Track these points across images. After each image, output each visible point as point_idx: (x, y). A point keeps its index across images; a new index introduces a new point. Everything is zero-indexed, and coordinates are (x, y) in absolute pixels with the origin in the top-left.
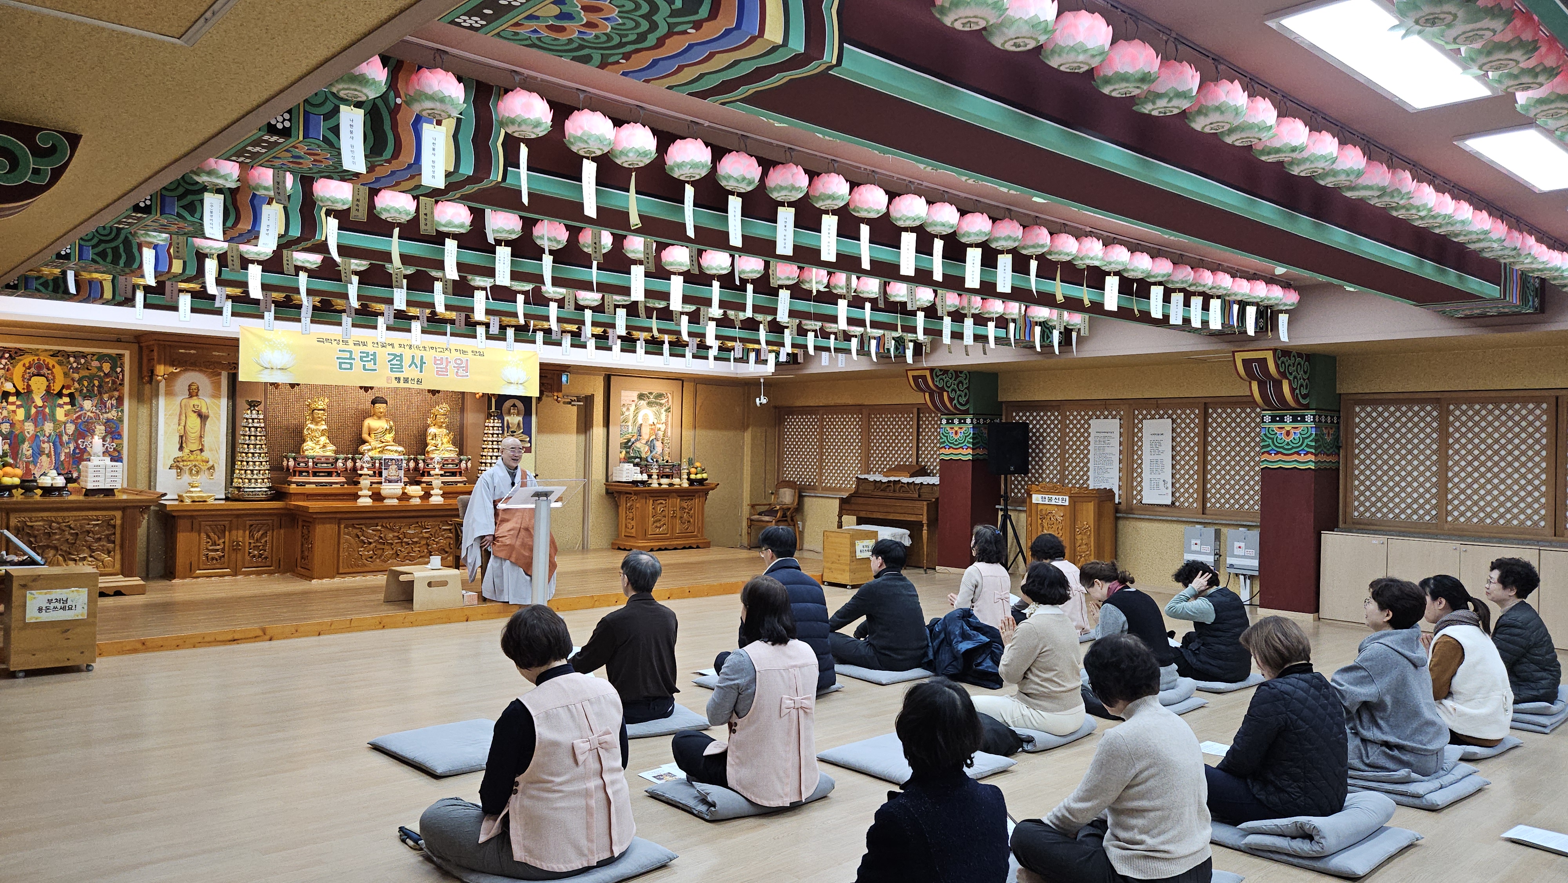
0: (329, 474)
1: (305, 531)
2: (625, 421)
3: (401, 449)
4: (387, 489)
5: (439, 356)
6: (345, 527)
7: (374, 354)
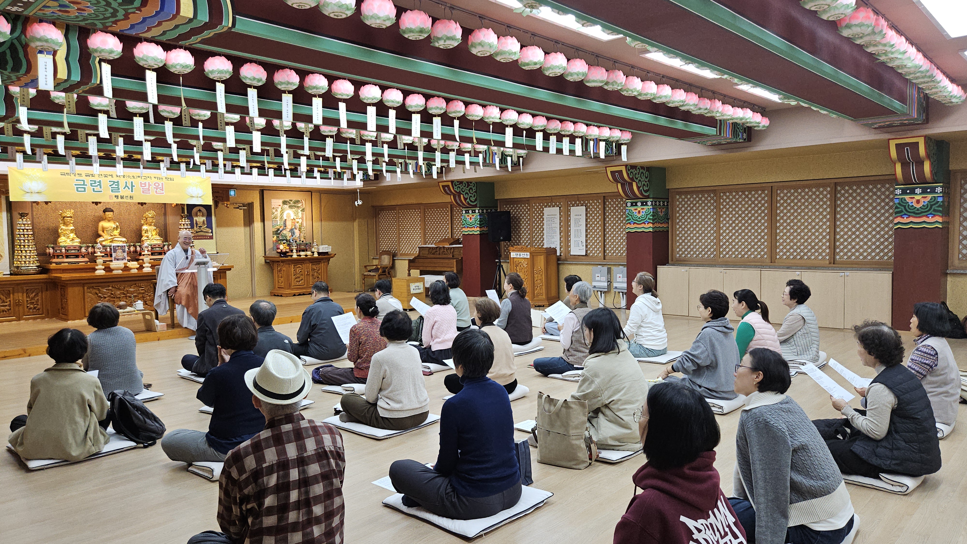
0: (77, 256)
1: (63, 293)
2: (275, 217)
3: (124, 239)
4: (114, 264)
5: (143, 181)
6: (87, 289)
7: (100, 182)
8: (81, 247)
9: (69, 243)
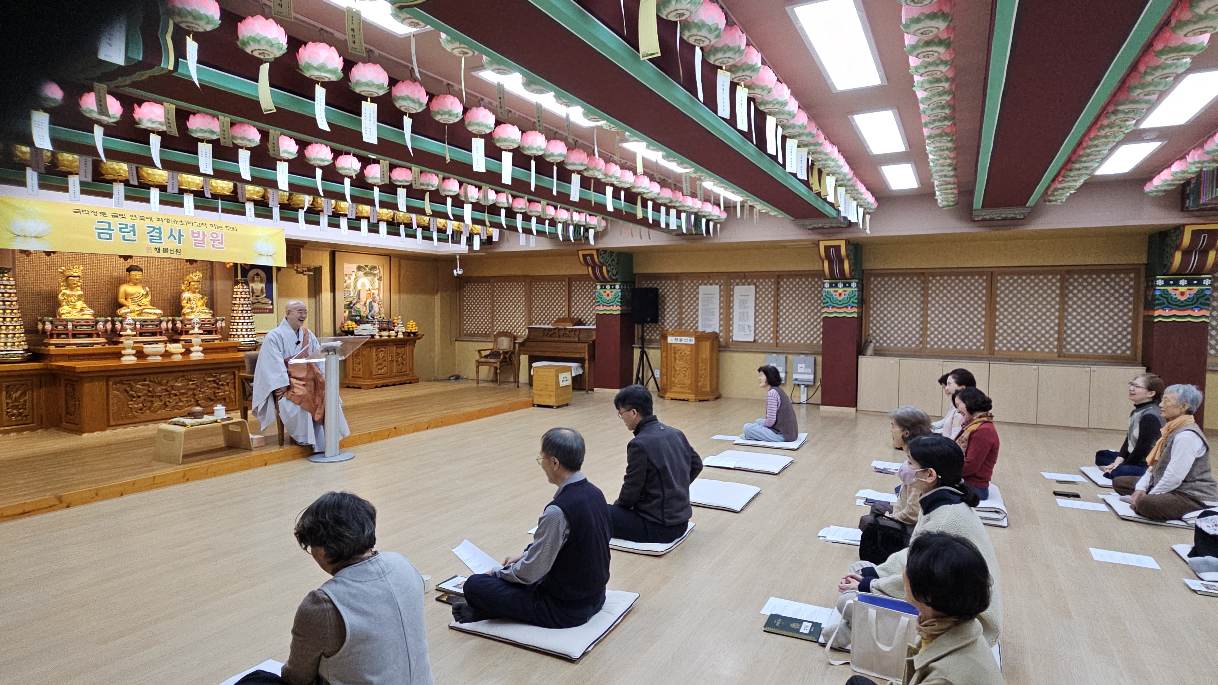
2: (347, 287)
3: (158, 311)
4: (150, 347)
5: (196, 229)
6: (113, 384)
7: (133, 226)
8: (97, 322)
9: (75, 315)
